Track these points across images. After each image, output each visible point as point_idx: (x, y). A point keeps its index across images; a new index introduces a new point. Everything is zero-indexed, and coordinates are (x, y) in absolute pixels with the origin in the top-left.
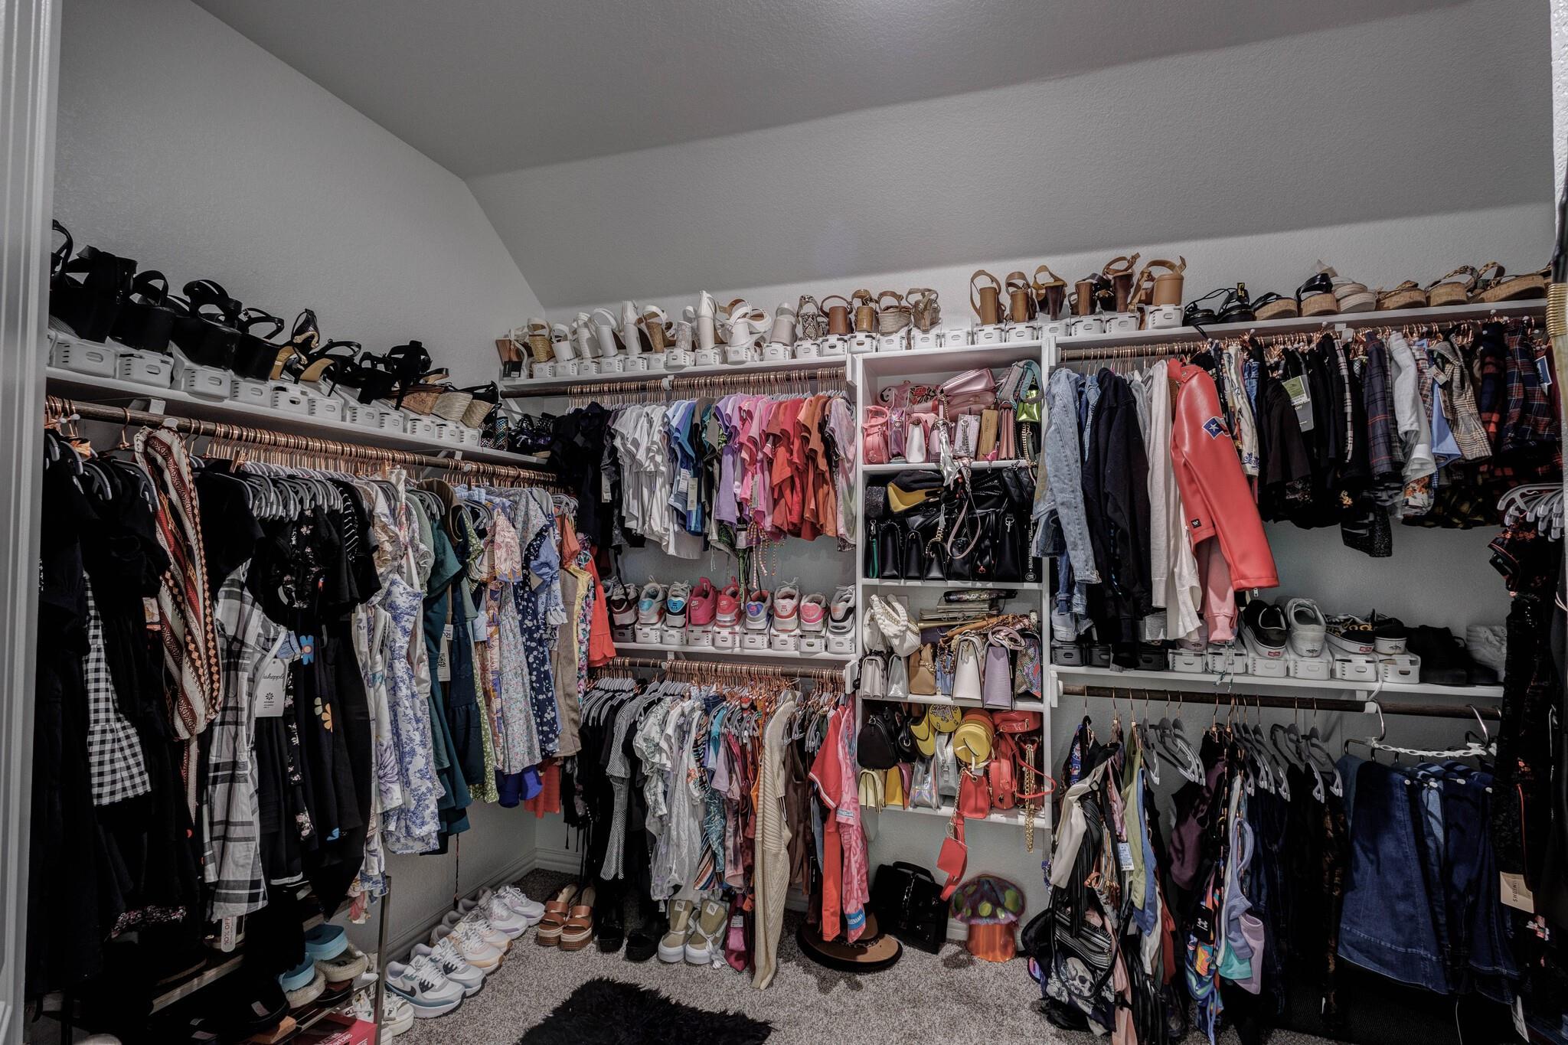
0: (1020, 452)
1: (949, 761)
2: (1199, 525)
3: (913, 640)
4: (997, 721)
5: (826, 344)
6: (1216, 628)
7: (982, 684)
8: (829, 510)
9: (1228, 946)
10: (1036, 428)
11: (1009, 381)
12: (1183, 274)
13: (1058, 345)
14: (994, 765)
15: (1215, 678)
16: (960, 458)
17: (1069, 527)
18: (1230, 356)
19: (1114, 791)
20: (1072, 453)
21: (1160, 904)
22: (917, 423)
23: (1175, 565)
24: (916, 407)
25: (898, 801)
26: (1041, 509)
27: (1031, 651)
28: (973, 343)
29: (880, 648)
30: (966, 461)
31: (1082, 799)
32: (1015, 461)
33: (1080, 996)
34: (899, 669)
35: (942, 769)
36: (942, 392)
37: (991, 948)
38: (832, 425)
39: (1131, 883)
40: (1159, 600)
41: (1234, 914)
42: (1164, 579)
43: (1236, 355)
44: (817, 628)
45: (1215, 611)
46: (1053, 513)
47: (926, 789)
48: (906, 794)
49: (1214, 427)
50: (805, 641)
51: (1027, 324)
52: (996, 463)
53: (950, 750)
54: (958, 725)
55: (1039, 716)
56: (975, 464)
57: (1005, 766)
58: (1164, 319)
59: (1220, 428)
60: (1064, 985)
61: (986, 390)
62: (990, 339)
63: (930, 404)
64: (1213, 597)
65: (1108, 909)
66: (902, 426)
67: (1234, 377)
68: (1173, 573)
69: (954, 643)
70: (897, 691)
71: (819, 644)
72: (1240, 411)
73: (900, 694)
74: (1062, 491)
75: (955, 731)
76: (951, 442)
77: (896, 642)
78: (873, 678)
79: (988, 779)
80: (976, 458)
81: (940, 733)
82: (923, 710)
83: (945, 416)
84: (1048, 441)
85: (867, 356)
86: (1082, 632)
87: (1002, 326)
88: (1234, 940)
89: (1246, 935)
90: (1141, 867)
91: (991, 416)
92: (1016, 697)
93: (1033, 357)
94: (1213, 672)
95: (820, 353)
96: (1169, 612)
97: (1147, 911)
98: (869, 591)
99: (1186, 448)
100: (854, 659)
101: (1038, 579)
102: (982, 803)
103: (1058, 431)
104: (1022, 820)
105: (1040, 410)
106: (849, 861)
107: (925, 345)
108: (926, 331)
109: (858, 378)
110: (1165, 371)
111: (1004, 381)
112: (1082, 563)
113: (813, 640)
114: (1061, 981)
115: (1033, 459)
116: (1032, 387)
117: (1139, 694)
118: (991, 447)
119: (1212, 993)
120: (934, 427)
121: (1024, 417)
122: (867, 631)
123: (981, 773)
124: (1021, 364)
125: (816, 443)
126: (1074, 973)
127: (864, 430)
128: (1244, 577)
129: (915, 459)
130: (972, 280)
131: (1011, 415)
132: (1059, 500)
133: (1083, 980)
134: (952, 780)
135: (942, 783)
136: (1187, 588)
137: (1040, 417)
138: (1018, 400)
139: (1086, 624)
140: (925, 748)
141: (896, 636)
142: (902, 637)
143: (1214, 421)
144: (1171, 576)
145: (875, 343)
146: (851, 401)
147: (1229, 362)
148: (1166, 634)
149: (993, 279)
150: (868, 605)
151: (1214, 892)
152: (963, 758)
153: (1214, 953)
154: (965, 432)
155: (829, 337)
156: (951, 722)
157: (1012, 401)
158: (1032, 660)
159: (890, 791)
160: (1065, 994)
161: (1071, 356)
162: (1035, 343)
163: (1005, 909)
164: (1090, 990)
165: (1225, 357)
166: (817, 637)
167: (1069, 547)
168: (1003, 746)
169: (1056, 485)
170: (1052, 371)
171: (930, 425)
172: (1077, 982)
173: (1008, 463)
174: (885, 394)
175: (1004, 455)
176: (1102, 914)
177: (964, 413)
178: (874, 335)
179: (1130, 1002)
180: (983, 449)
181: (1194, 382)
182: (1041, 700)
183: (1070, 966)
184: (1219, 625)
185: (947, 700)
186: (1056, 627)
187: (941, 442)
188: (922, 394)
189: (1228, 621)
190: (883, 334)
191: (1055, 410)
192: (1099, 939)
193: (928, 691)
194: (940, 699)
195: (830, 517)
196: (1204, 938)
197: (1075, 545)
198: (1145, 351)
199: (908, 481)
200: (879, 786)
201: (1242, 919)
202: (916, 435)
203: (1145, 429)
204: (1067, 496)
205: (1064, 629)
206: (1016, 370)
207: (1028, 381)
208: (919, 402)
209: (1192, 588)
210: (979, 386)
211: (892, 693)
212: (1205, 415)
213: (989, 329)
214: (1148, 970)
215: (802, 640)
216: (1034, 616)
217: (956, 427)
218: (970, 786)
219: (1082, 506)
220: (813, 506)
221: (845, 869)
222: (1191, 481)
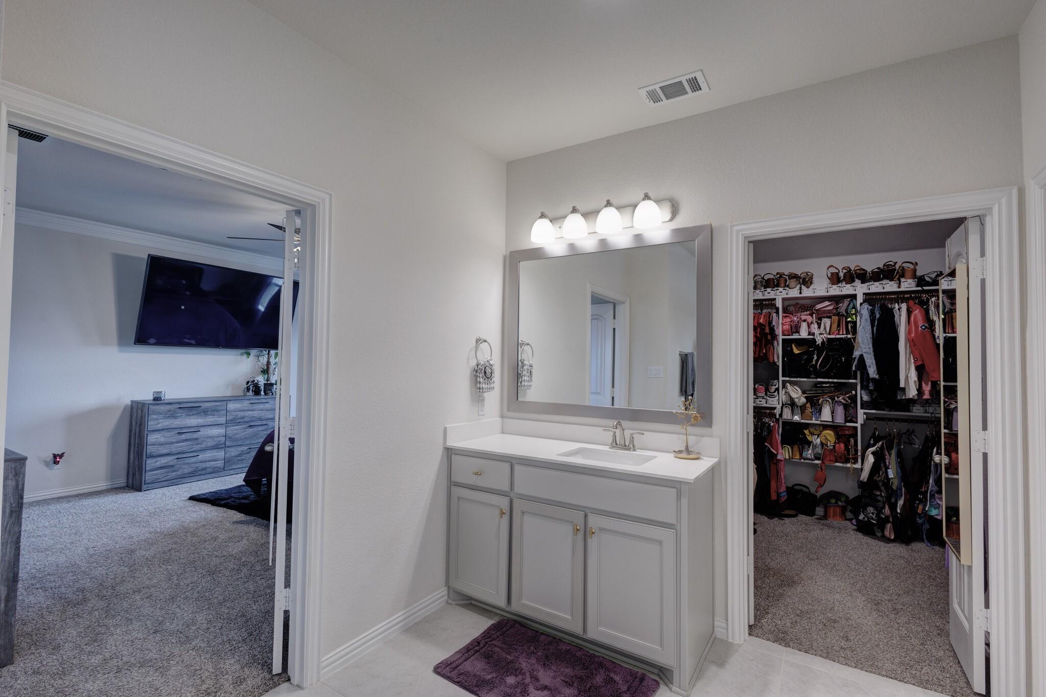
0: (848, 333)
1: (818, 444)
2: (917, 360)
3: (803, 400)
4: (838, 430)
5: (766, 292)
6: (924, 395)
7: (833, 416)
8: (771, 353)
9: (930, 504)
10: (855, 323)
11: (843, 307)
12: (917, 268)
13: (864, 294)
14: (837, 445)
15: (929, 415)
16: (823, 334)
17: (868, 360)
18: (932, 302)
19: (887, 453)
20: (868, 335)
21: (903, 489)
22: (805, 321)
23: (908, 373)
24: (802, 314)
25: (798, 457)
26: (856, 354)
27: (852, 405)
28: (828, 292)
29: (789, 403)
30: (825, 335)
31: (873, 453)
32: (846, 336)
33: (872, 519)
34: (798, 411)
35: (815, 447)
36: (815, 309)
37: (834, 515)
38: (774, 324)
39: (892, 482)
40: (902, 385)
41: (933, 493)
42: (904, 378)
43: (935, 301)
44: (764, 395)
45: (924, 389)
46: (861, 356)
47: (809, 453)
48: (801, 455)
49: (924, 327)
50: (758, 400)
51: (850, 285)
52: (838, 336)
53: (819, 440)
54: (821, 432)
55: (856, 428)
56: (829, 337)
57: (842, 445)
58: (908, 285)
59: (926, 327)
60: (865, 516)
61: (833, 309)
62: (835, 291)
63: (808, 312)
64: (924, 385)
65: (883, 488)
66: (798, 322)
67: (933, 309)
68: (908, 376)
69: (820, 401)
70: (797, 418)
71: (764, 401)
72: (935, 321)
73: (798, 419)
74: (865, 348)
75: (820, 434)
76: (819, 327)
77: (796, 400)
78: (787, 413)
79: (835, 450)
80: (829, 334)
81: (814, 435)
82: (807, 426)
83: (816, 318)
84: (859, 331)
85: (783, 297)
86: (874, 397)
87: (840, 285)
88: (932, 502)
89: (937, 500)
90: (897, 476)
91: (836, 318)
92: (846, 421)
93: (854, 297)
94: (928, 413)
95: (763, 295)
96: (906, 389)
97: (898, 490)
98: (784, 382)
99: (913, 335)
100: (779, 407)
101: (856, 379)
102: (832, 458)
103: (863, 328)
104: (849, 465)
105: (856, 317)
106: (781, 474)
107: (807, 292)
108: (808, 288)
109: (779, 304)
110: (906, 307)
111: (841, 305)
112: (872, 371)
113: (761, 400)
114: (864, 515)
115: (853, 335)
116: (853, 308)
117: (897, 420)
118: (835, 329)
119: (925, 521)
120: (812, 323)
121: (849, 319)
122: (784, 397)
123: (832, 448)
124: (849, 300)
125: (767, 331)
126: (869, 512)
127: (782, 324)
128: (934, 377)
129: (804, 334)
130: (828, 269)
131: (844, 318)
132: (864, 351)
133: (873, 514)
134: (819, 450)
135: (815, 452)
136: (913, 381)
137: (856, 319)
138: (847, 312)
139: (875, 395)
140: (809, 438)
141: (797, 398)
142: (799, 398)
143: (923, 325)
144: (907, 377)
145: (786, 291)
146: (777, 313)
147: (932, 304)
148: (905, 397)
149: (836, 268)
150: (784, 387)
151: (925, 486)
152: (824, 442)
153: (925, 506)
154: (825, 325)
155: (767, 289)
156: (818, 431)
157: (844, 313)
158: (853, 408)
159: (795, 453)
160: (866, 518)
161: (870, 298)
162: (854, 293)
163: (841, 501)
164: (876, 516)
165: (930, 302)
166: (763, 399)
167: (868, 367)
168: (841, 439)
169: (863, 346)
170: (861, 304)
171: (810, 322)
172: (871, 515)
173: (843, 336)
174: (788, 308)
175: (841, 333)
176: (881, 491)
177: (824, 317)
178: (786, 288)
179: (891, 521)
180: (832, 330)
181: (917, 312)
182: (857, 423)
183: (868, 510)
184: (926, 394)
185: (818, 422)
186: (863, 396)
187: (815, 328)
188: (804, 308)
189: (928, 392)
190: (790, 288)
191: (862, 321)
192: (879, 498)
193: (809, 418)
194: (814, 421)
195: (771, 355)
196: (921, 501)
197: (870, 366)
198: (900, 297)
199: (800, 342)
200: (790, 451)
201: (936, 494)
202: (804, 325)
203: (898, 327)
204: (867, 350)
205: (866, 397)
206: (847, 302)
207: (851, 306)
208: (804, 312)
209: (915, 381)
210: (831, 308)
211: (794, 419)
212: (920, 324)
213: (835, 287)
214: (899, 511)
215: (757, 400)
216: (854, 392)
217: (821, 323)
218: (828, 452)
219: (872, 353)
220: (764, 351)
221: (779, 477)
222: (915, 345)
